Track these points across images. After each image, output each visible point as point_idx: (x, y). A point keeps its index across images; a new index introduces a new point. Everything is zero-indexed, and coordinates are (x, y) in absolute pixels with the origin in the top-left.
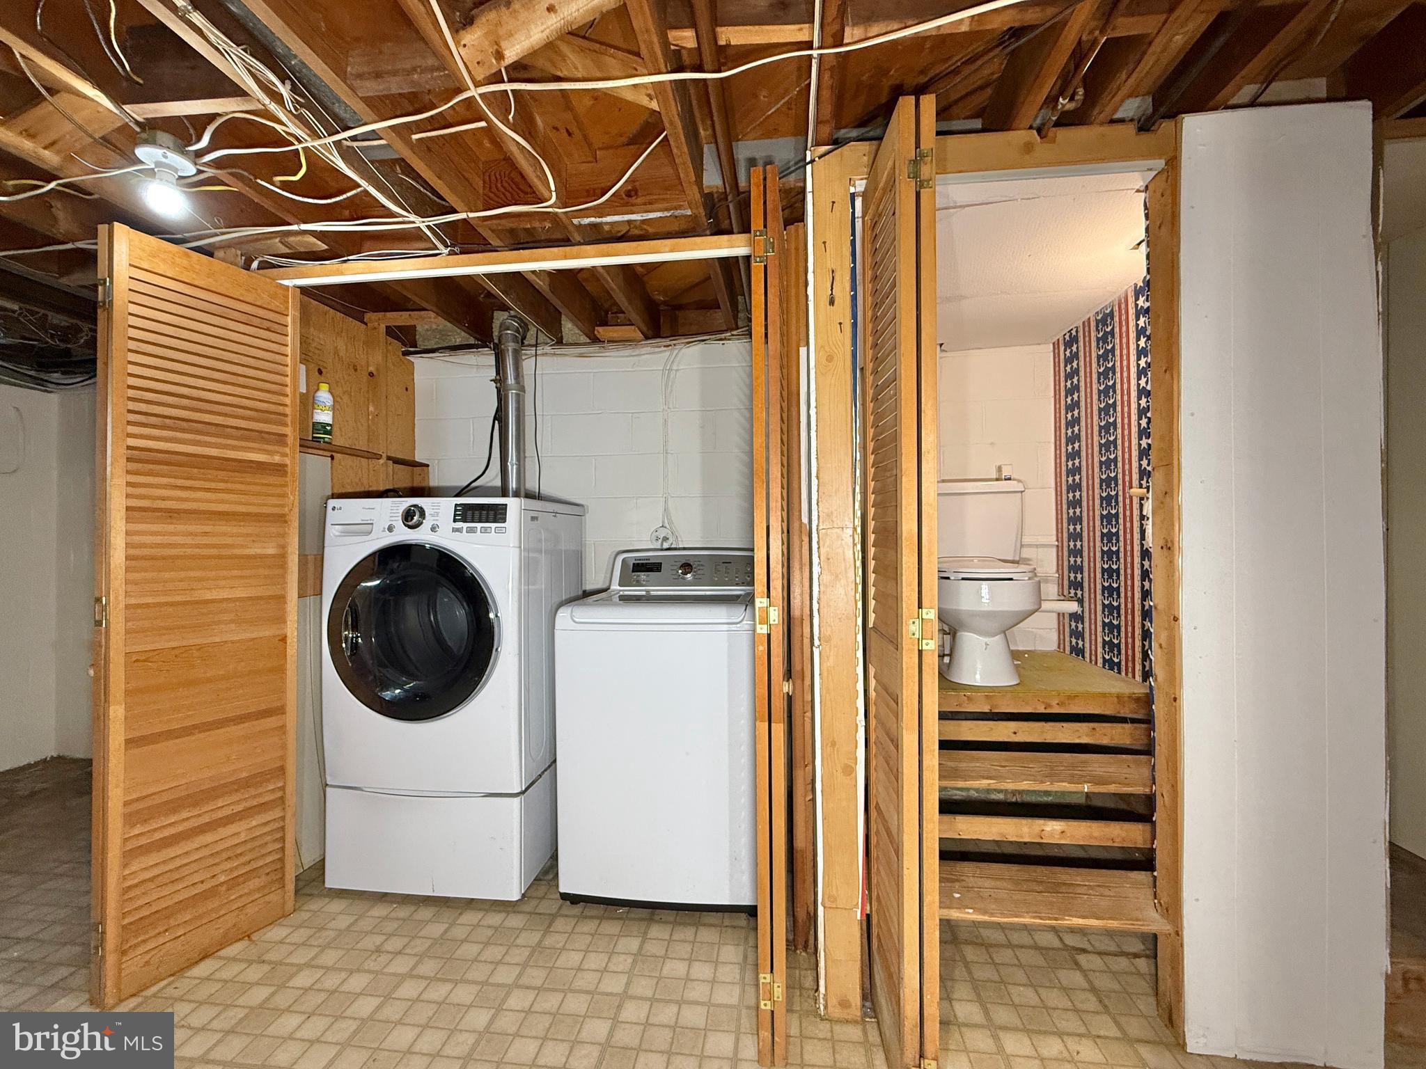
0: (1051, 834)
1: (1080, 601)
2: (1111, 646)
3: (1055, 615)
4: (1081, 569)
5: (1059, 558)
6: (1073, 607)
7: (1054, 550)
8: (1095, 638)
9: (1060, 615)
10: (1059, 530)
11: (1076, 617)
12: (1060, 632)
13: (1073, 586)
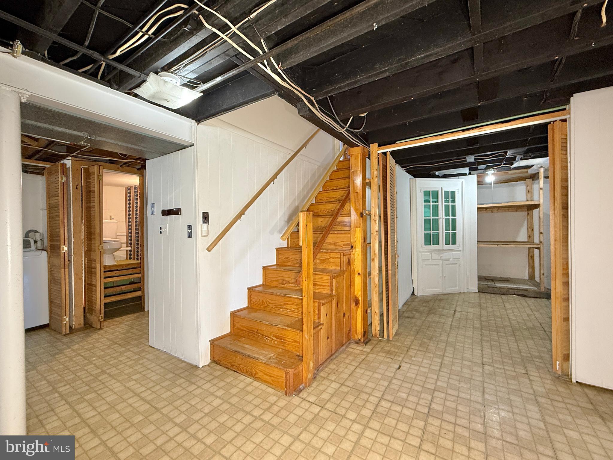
0: (124, 288)
1: (131, 247)
2: (137, 255)
3: (125, 251)
4: (131, 240)
5: (127, 238)
6: (130, 248)
7: (125, 236)
8: (134, 253)
9: (127, 251)
10: (126, 231)
11: (130, 251)
12: (127, 255)
13: (129, 244)
